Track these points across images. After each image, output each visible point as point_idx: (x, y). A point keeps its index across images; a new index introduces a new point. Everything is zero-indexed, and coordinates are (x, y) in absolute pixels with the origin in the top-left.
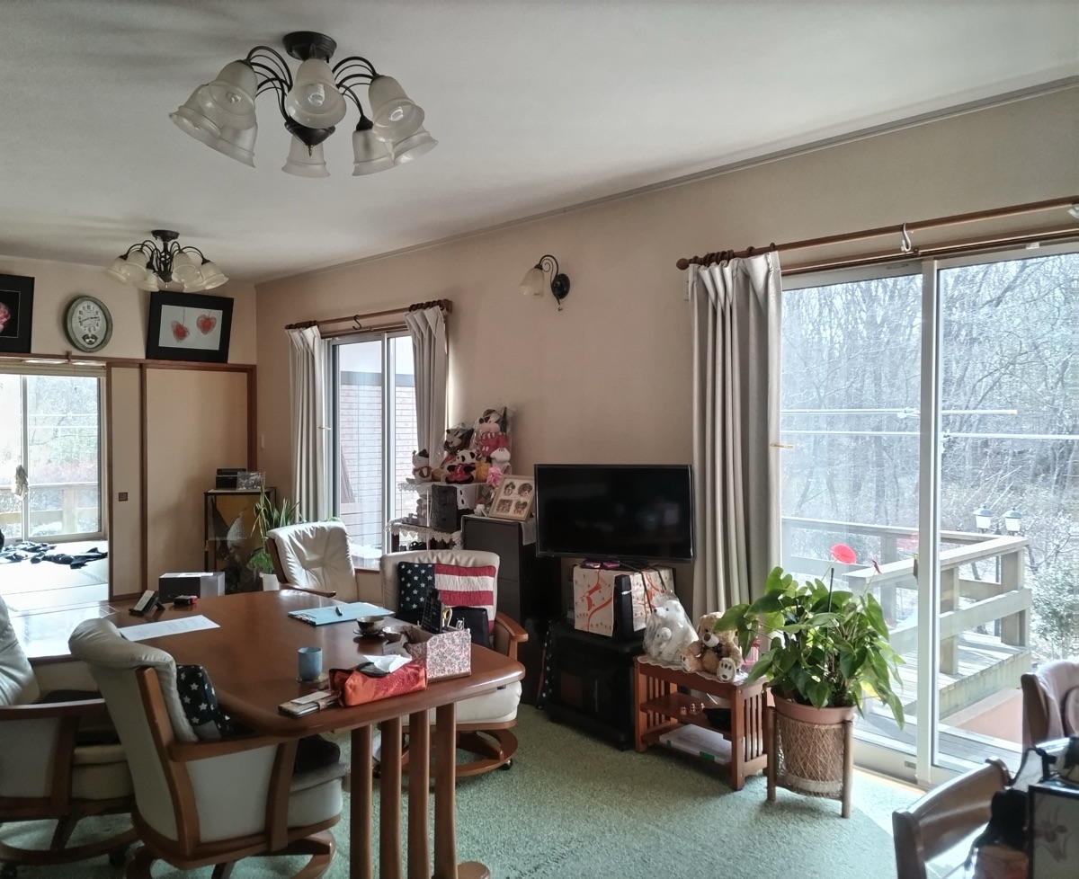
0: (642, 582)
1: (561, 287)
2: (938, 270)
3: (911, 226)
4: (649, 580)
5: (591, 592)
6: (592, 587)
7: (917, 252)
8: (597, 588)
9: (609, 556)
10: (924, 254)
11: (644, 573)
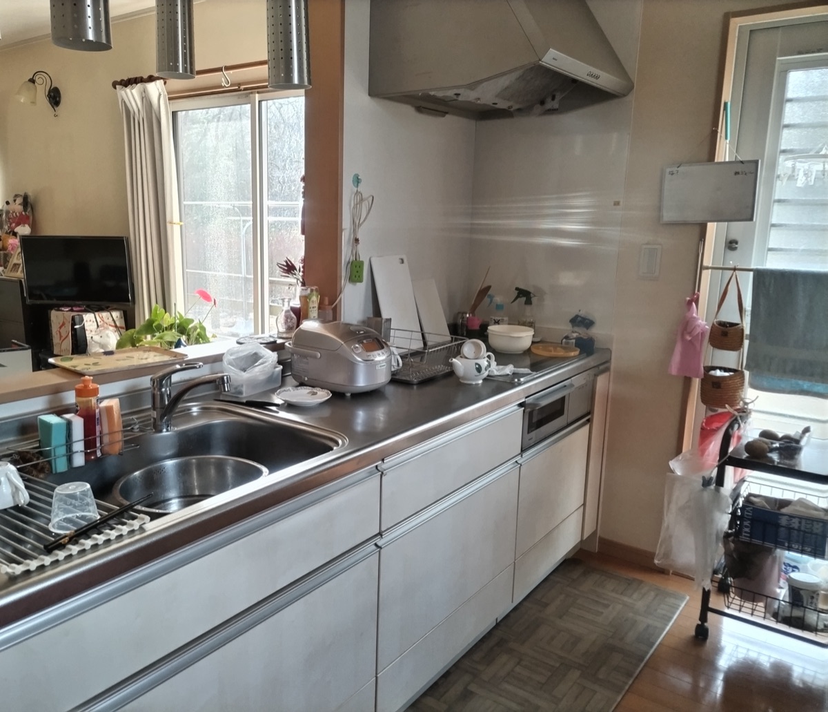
0: (94, 320)
1: (55, 97)
2: (260, 102)
3: (228, 68)
4: (102, 318)
5: (60, 328)
6: (61, 324)
7: (239, 87)
8: (63, 324)
9: (77, 303)
10: (245, 89)
11: (96, 314)
